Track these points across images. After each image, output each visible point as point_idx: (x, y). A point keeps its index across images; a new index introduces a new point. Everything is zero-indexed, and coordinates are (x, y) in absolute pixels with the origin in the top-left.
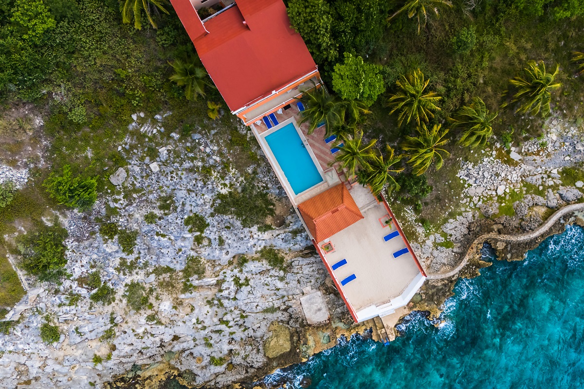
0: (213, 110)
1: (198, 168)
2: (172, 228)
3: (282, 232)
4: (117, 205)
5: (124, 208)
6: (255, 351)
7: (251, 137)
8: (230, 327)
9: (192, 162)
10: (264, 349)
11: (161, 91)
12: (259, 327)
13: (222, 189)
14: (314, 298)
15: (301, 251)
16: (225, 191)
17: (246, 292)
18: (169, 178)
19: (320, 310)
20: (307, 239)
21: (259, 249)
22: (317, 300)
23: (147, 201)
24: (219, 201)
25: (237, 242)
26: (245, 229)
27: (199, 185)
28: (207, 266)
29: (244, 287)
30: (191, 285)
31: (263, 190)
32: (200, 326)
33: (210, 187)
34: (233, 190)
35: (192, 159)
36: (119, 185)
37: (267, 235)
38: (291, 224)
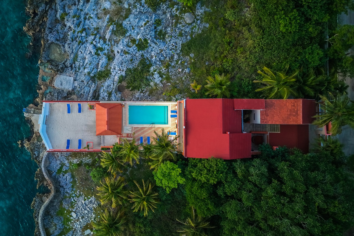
0: (196, 87)
1: (171, 62)
2: (147, 31)
3: (114, 87)
4: (174, 9)
5: (171, 12)
6: (58, 38)
7: (172, 99)
8: (78, 32)
9: (176, 61)
10: (57, 44)
11: (221, 66)
12: (70, 48)
13: (154, 68)
14: (70, 85)
15: (99, 92)
16: (152, 69)
17: (92, 51)
18: (174, 44)
19: (61, 84)
20: (103, 98)
21: (112, 70)
22: (68, 86)
23: (168, 25)
24: (148, 63)
25: (121, 61)
26: (126, 68)
27: (162, 58)
28: (118, 38)
29: (96, 51)
30: (111, 24)
31: (141, 89)
32: (87, 17)
33: (158, 63)
34: (150, 73)
35: (177, 61)
36: (184, 16)
37: (116, 78)
38: (116, 94)
